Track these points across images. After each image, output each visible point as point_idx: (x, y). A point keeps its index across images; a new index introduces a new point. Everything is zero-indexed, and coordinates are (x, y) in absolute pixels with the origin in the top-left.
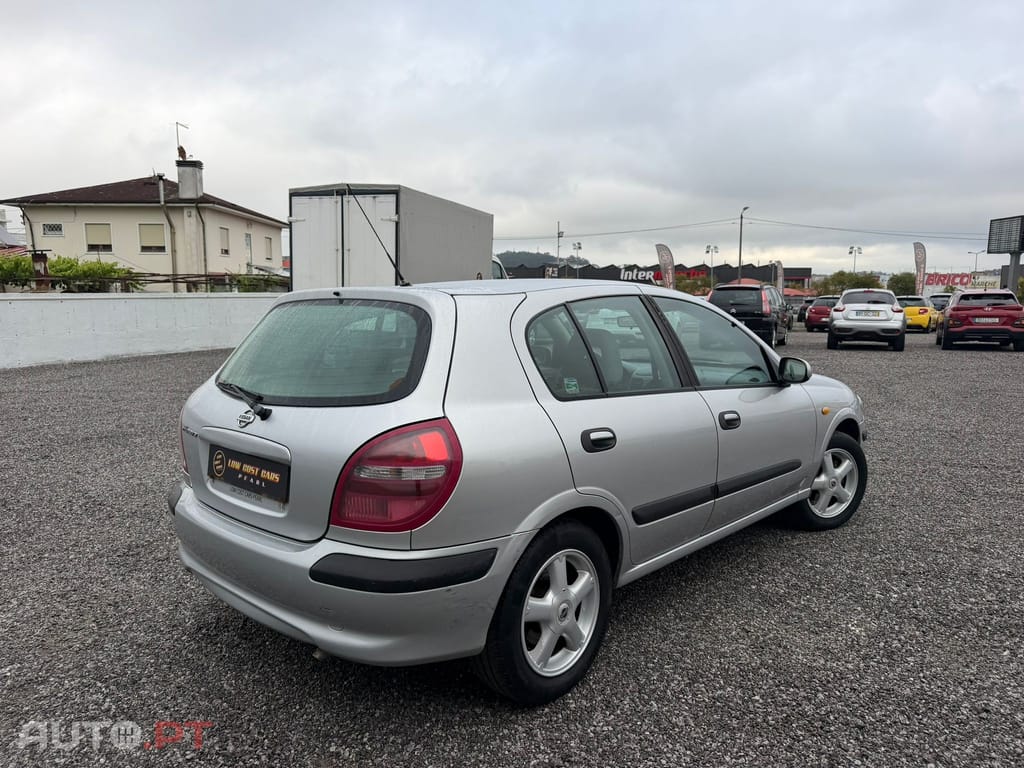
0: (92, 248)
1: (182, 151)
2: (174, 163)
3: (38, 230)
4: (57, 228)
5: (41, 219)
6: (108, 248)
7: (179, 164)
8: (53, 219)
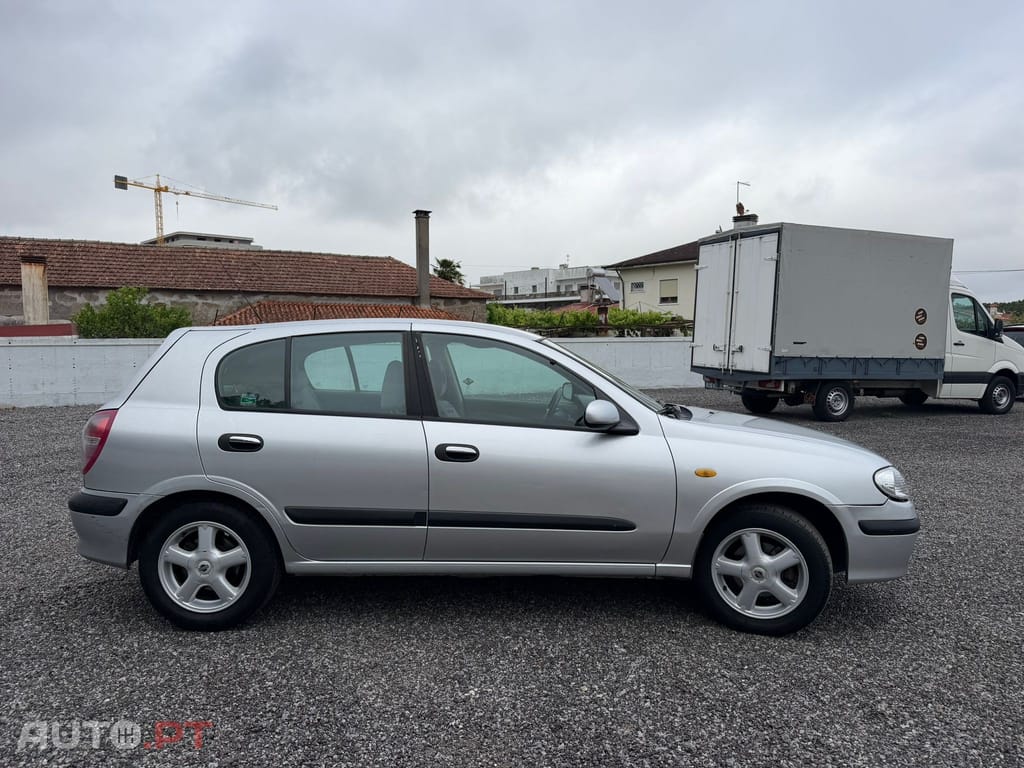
0: (664, 300)
1: (740, 208)
2: (731, 219)
3: (628, 287)
4: (639, 286)
5: (631, 279)
6: (674, 299)
7: (736, 219)
8: (637, 278)
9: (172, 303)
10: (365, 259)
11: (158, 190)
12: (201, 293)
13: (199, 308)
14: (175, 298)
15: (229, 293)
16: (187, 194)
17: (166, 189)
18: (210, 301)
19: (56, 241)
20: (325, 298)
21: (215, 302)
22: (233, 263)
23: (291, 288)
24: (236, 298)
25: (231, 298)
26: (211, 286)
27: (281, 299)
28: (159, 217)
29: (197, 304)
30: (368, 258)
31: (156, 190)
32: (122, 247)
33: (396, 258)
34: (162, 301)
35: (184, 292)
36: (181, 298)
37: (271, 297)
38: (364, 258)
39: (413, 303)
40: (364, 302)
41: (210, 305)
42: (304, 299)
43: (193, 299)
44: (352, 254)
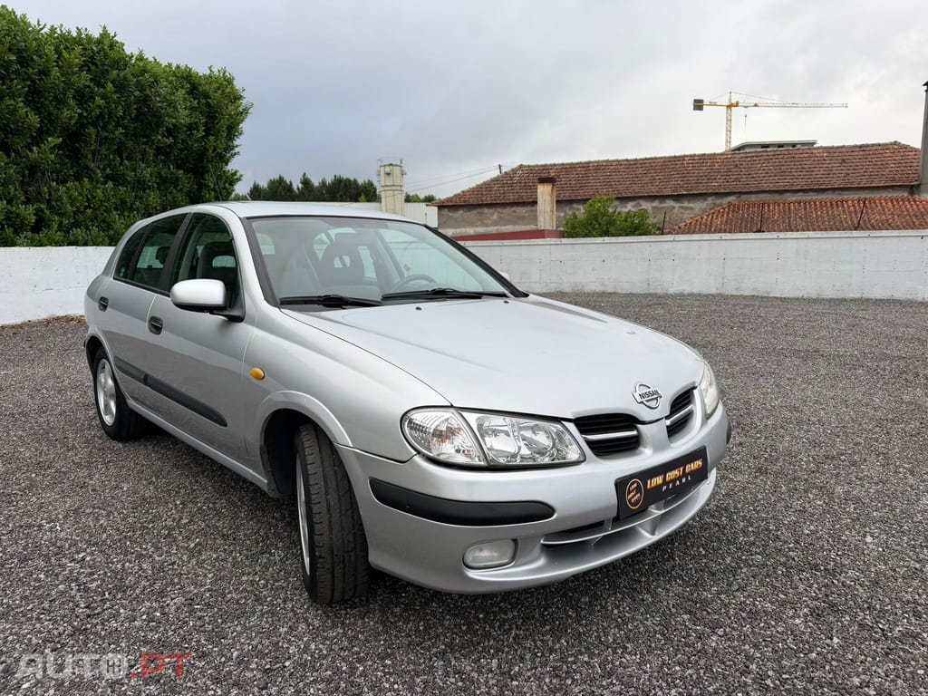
9: (653, 208)
10: (863, 148)
11: (730, 106)
12: (678, 198)
13: (675, 210)
14: (656, 203)
15: (702, 196)
16: (756, 105)
17: (737, 105)
18: (686, 204)
19: (577, 164)
20: (801, 194)
21: (691, 205)
22: (716, 167)
23: (765, 187)
24: (710, 200)
25: (706, 200)
26: (688, 190)
27: (753, 198)
28: (729, 131)
29: (674, 208)
30: (867, 146)
31: (727, 106)
32: (625, 163)
33: (903, 143)
34: (643, 207)
35: (662, 198)
36: (661, 203)
37: (743, 197)
38: (861, 146)
39: (912, 193)
40: (845, 196)
41: (686, 208)
42: (777, 197)
43: (670, 203)
44: (846, 144)
